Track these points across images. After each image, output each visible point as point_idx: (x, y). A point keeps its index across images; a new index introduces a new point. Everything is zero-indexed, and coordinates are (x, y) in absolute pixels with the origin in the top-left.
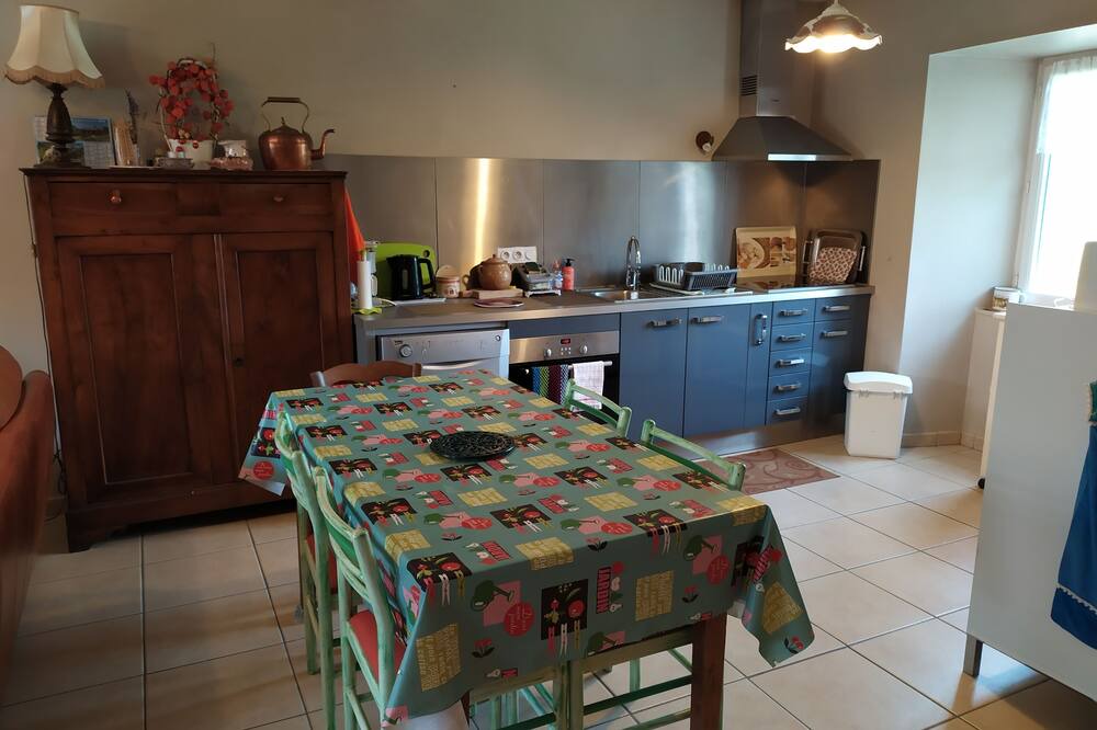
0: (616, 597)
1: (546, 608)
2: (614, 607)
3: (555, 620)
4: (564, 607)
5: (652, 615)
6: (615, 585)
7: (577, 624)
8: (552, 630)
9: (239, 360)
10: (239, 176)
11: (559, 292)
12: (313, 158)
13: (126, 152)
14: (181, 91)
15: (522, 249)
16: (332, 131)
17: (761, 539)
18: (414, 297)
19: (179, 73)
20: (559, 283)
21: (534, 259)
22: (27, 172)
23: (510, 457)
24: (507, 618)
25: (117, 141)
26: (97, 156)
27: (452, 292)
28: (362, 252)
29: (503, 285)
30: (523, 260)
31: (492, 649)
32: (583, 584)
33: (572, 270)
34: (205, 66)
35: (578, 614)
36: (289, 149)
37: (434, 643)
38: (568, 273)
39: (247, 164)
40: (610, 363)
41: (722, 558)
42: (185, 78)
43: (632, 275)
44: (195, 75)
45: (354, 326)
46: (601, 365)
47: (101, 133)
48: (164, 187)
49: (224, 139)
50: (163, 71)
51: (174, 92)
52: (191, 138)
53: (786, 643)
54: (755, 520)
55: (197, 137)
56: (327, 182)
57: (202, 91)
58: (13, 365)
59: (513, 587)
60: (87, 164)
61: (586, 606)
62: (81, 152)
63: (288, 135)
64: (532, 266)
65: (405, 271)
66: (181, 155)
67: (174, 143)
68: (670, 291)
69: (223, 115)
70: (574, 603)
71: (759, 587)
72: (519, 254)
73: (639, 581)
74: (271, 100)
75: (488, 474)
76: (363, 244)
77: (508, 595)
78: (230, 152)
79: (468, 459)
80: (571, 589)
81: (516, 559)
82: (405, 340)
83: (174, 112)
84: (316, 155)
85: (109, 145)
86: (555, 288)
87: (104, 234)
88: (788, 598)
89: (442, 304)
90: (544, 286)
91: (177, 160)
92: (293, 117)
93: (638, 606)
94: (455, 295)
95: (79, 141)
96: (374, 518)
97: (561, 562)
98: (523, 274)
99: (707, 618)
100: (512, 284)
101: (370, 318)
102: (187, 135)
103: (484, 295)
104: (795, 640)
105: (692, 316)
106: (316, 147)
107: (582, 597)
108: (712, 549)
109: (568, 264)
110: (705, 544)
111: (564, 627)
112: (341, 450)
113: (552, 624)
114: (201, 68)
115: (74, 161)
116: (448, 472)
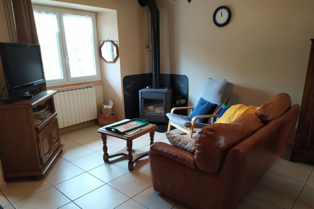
58: (290, 101)
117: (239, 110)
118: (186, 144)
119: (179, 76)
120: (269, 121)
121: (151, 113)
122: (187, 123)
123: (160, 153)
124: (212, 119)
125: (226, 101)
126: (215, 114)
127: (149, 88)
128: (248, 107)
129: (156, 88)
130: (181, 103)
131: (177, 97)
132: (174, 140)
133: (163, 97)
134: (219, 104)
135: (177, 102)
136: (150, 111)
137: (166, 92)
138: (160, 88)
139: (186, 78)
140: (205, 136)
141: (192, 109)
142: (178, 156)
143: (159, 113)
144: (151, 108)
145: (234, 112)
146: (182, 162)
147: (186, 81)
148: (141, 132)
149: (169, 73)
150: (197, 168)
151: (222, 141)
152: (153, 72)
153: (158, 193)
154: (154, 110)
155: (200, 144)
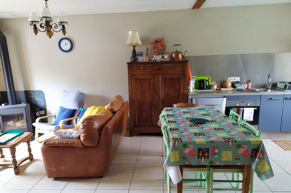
0: (216, 154)
1: (199, 152)
2: (216, 156)
3: (201, 155)
4: (203, 153)
5: (226, 160)
6: (216, 151)
7: (206, 157)
8: (200, 157)
9: (163, 101)
10: (166, 62)
11: (245, 89)
12: (182, 57)
13: (146, 58)
14: (156, 45)
15: (235, 78)
16: (187, 51)
17: (259, 149)
18: (204, 89)
19: (157, 42)
20: (246, 87)
21: (239, 80)
22: (128, 63)
23: (206, 124)
24: (190, 153)
25: (144, 56)
26: (141, 59)
27: (214, 88)
28: (191, 79)
29: (228, 87)
30: (235, 81)
31: (186, 158)
32: (208, 149)
33: (250, 83)
34: (162, 39)
35: (207, 155)
36: (177, 56)
37: (173, 153)
38: (249, 84)
39: (168, 60)
40: (256, 109)
41: (247, 151)
42: (158, 42)
43: (269, 85)
44: (160, 41)
45: (188, 96)
46: (253, 109)
47: (141, 55)
48: (151, 65)
49: (164, 55)
50: (153, 41)
51: (155, 45)
52: (158, 55)
53: (266, 176)
54: (258, 143)
55: (159, 54)
56: (184, 62)
57: (160, 45)
58: (123, 100)
59: (191, 146)
60: (139, 61)
61: (209, 154)
62: (137, 59)
63: (177, 53)
64: (238, 82)
65: (202, 83)
66: (155, 58)
67: (154, 56)
68: (280, 90)
69: (165, 49)
70: (206, 153)
71: (257, 160)
72: (235, 79)
73: (223, 152)
74: (174, 45)
75: (199, 127)
76: (191, 77)
77: (190, 148)
78: (165, 57)
79: (196, 123)
80: (205, 150)
81: (193, 141)
82: (198, 99)
83: (155, 50)
84: (183, 57)
85: (143, 57)
86: (244, 88)
87: (139, 75)
88: (266, 164)
89: (211, 91)
90: (241, 87)
91: (154, 60)
92: (179, 49)
93: (222, 157)
94: (215, 89)
95: (137, 56)
96: (171, 131)
97: (203, 143)
98: (234, 84)
99: (243, 165)
100: (231, 87)
101: (192, 94)
102: (157, 54)
103: (222, 89)
104: (268, 175)
105: (285, 97)
106: (183, 55)
107: (208, 152)
108: (244, 148)
109: (249, 82)
110: (242, 146)
111: (203, 157)
112: (172, 119)
113: (200, 156)
114: (161, 40)
115: (136, 60)
116: (190, 125)
117: (94, 109)
118: (71, 134)
119: (33, 92)
120: (116, 112)
121: (12, 128)
122: (56, 127)
123: (53, 145)
124: (74, 121)
125: (82, 105)
126: (75, 117)
127: (5, 105)
128: (99, 107)
129: (13, 104)
130: (41, 114)
131: (36, 109)
132: (61, 134)
133: (23, 111)
134: (77, 109)
135: (37, 114)
136: (9, 126)
137: (25, 106)
138: (17, 104)
139: (41, 93)
140: (86, 124)
141: (54, 117)
142: (69, 142)
143: (20, 126)
144: (10, 123)
145: (91, 111)
146: (73, 146)
147: (41, 95)
148: (20, 139)
149: (23, 90)
150: (84, 146)
151: (96, 125)
152: (7, 89)
153: (52, 179)
154: (15, 125)
155: (84, 129)
